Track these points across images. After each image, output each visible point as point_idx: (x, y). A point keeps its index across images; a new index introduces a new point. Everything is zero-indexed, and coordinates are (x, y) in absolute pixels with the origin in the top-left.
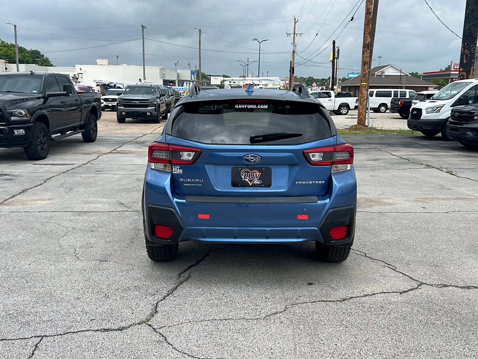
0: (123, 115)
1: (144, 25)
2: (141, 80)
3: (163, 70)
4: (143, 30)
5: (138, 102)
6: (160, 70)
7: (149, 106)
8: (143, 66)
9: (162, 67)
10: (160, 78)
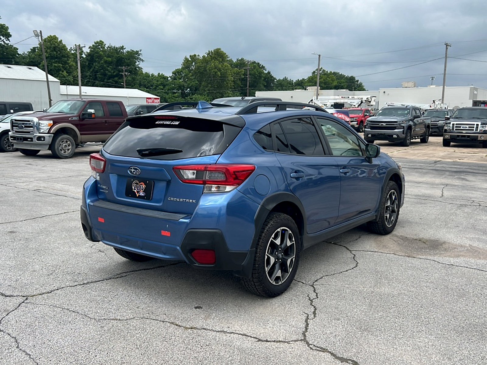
0: (369, 137)
1: (448, 43)
2: (435, 102)
3: (474, 90)
4: (447, 48)
5: (385, 124)
6: (470, 90)
7: (397, 128)
8: (442, 87)
9: (473, 87)
10: (470, 99)
